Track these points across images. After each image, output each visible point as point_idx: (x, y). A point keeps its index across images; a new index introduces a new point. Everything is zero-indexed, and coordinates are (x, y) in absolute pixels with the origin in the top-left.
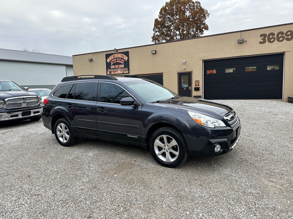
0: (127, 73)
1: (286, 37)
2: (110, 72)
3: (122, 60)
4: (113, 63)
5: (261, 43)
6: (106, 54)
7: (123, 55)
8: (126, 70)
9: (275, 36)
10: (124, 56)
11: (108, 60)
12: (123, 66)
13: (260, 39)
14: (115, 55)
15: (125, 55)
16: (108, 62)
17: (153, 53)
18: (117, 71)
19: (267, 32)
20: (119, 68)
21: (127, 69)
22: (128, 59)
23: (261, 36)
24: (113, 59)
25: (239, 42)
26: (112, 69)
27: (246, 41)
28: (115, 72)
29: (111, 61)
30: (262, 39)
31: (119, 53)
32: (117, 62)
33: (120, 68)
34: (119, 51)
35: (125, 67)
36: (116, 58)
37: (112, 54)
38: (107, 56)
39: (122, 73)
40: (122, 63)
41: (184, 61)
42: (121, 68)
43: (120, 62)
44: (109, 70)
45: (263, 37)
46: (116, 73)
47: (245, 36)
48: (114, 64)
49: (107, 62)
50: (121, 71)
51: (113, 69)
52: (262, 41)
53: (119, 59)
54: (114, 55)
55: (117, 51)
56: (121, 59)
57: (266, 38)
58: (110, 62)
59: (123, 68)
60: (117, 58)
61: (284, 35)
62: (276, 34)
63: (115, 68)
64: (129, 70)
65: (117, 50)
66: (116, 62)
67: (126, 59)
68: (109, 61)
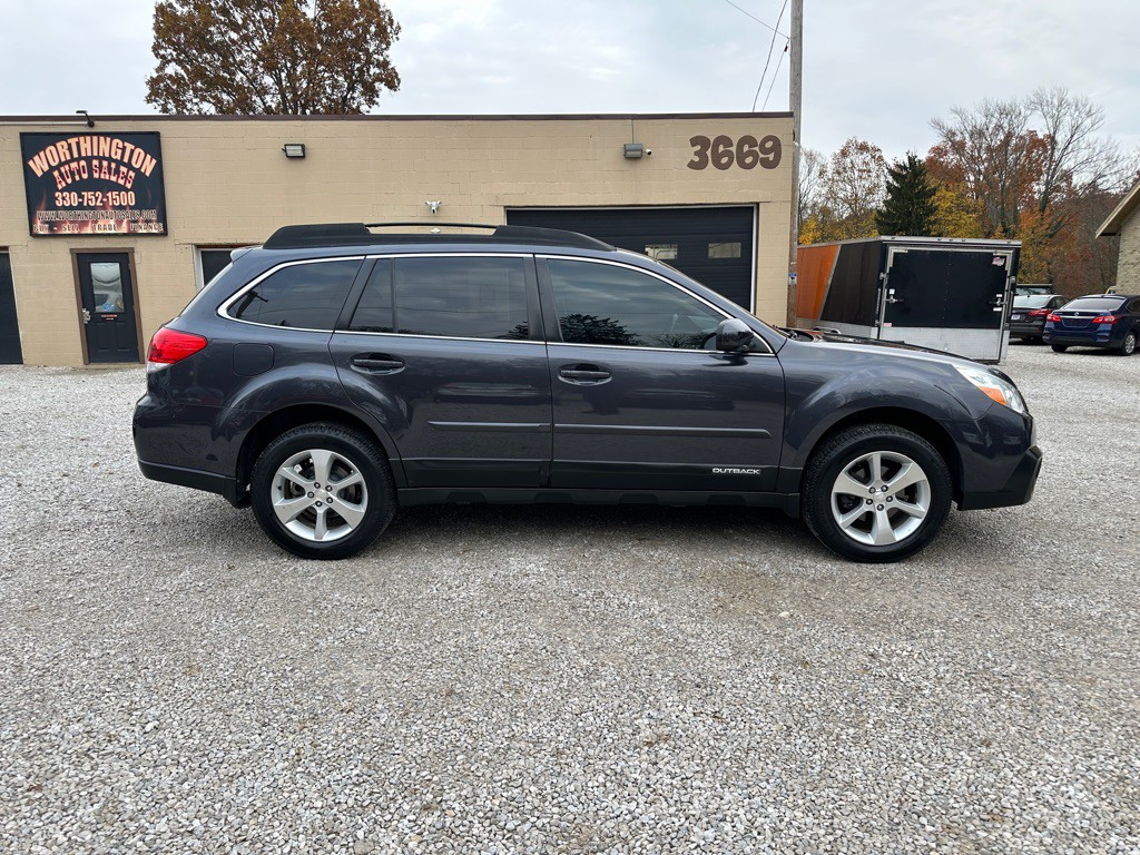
0: (154, 231)
1: (761, 155)
2: (52, 224)
3: (123, 169)
4: (69, 181)
5: (692, 165)
6: (22, 135)
7: (129, 147)
8: (147, 221)
9: (733, 149)
10: (132, 152)
11: (39, 165)
12: (129, 198)
13: (690, 153)
14: (78, 144)
15: (138, 150)
16: (39, 174)
17: (290, 153)
18: (96, 222)
19: (711, 131)
20: (104, 207)
21: (152, 214)
22: (159, 169)
23: (694, 141)
24: (67, 162)
25: (628, 153)
26: (64, 207)
27: (650, 153)
28: (84, 224)
29: (57, 168)
30: (696, 153)
31: (105, 134)
32: (90, 174)
33: (114, 207)
34: (100, 127)
35: (141, 205)
36: (89, 160)
37: (65, 136)
38: (32, 143)
39: (124, 230)
40: (121, 182)
41: (434, 203)
42: (121, 207)
43: (113, 179)
44: (43, 214)
45: (698, 148)
46: (88, 230)
47: (645, 136)
48: (77, 187)
49: (28, 172)
50: (119, 222)
51: (71, 208)
52: (697, 159)
53: (105, 163)
54: (73, 141)
55: (91, 125)
56: (120, 163)
57: (709, 153)
58: (48, 175)
59: (131, 208)
60: (93, 157)
61: (757, 149)
62: (735, 143)
63: (81, 204)
64: (163, 218)
65: (91, 120)
66: (85, 176)
67: (148, 166)
68: (46, 168)
